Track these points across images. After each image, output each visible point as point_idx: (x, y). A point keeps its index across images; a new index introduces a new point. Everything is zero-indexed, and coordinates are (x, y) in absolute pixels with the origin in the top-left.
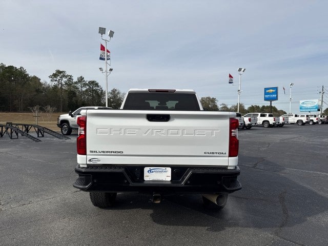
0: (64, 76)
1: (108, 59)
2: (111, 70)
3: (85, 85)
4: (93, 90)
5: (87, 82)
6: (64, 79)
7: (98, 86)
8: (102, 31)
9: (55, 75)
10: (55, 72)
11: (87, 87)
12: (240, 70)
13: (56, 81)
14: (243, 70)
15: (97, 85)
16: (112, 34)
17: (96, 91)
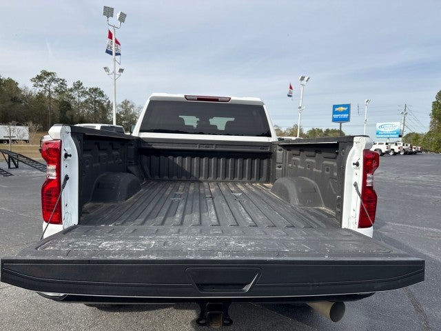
0: (53, 80)
1: (117, 54)
2: (121, 70)
3: (84, 93)
4: (96, 102)
5: (87, 90)
6: (53, 84)
7: (103, 96)
8: (108, 12)
9: (40, 78)
10: (39, 74)
11: (88, 97)
12: (302, 78)
13: (41, 86)
14: (306, 79)
15: (101, 94)
16: (123, 17)
17: (99, 102)
